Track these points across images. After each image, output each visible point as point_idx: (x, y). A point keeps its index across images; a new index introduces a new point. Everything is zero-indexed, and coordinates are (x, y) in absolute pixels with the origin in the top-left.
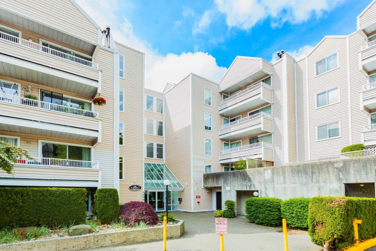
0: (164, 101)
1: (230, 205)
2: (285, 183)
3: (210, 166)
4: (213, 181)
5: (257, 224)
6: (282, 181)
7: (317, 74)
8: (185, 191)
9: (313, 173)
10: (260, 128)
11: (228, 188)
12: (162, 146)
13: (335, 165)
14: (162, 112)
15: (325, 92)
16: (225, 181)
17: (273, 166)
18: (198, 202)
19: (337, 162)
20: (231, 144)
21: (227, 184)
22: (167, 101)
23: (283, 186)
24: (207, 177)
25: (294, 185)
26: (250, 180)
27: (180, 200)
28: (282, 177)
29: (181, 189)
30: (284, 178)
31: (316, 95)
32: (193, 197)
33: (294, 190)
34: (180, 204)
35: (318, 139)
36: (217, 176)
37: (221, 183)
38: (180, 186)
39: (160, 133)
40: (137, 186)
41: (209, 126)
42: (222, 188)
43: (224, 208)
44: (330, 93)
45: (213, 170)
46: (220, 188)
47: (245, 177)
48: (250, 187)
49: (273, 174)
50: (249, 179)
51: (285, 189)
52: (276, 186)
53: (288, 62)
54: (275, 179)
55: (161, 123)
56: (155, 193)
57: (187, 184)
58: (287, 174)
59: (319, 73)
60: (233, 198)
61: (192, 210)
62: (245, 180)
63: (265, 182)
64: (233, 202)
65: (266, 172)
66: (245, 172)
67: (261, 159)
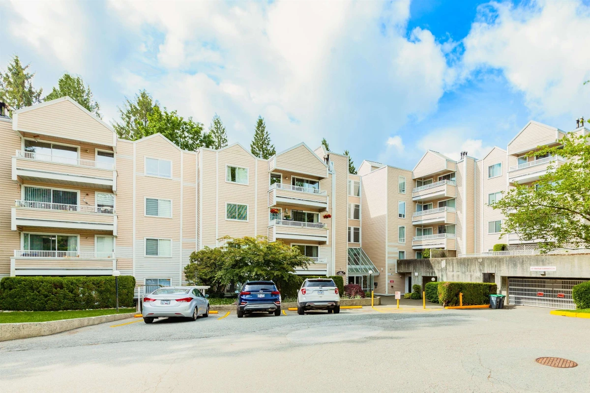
0: (360, 183)
1: (417, 288)
2: (453, 271)
3: (403, 252)
4: (405, 266)
5: (432, 302)
6: (452, 270)
7: (490, 177)
8: (381, 277)
9: (468, 265)
10: (444, 221)
11: (416, 274)
12: (358, 229)
13: (479, 260)
14: (358, 195)
15: (494, 194)
16: (414, 268)
17: (455, 257)
18: (392, 287)
19: (480, 258)
20: (424, 229)
21: (416, 270)
22: (364, 183)
23: (452, 273)
24: (400, 263)
25: (458, 273)
26: (432, 268)
27: (376, 284)
28: (451, 267)
29: (376, 274)
30: (453, 267)
31: (488, 195)
32: (387, 281)
33: (458, 276)
34: (376, 288)
35: (489, 232)
36: (408, 263)
37: (411, 269)
38: (376, 271)
39: (357, 216)
40: (343, 272)
41: (403, 214)
42: (412, 274)
43: (413, 291)
44: (497, 195)
45: (406, 257)
46: (410, 273)
47: (429, 265)
48: (432, 274)
49: (446, 263)
50: (431, 266)
51: (453, 276)
52: (448, 273)
53: (467, 163)
54: (448, 268)
55: (357, 206)
56: (353, 277)
57: (382, 269)
58: (454, 264)
59: (491, 176)
60: (420, 283)
61: (387, 294)
62: (429, 267)
63: (442, 270)
64: (419, 286)
65: (442, 262)
66: (429, 260)
67: (444, 248)
